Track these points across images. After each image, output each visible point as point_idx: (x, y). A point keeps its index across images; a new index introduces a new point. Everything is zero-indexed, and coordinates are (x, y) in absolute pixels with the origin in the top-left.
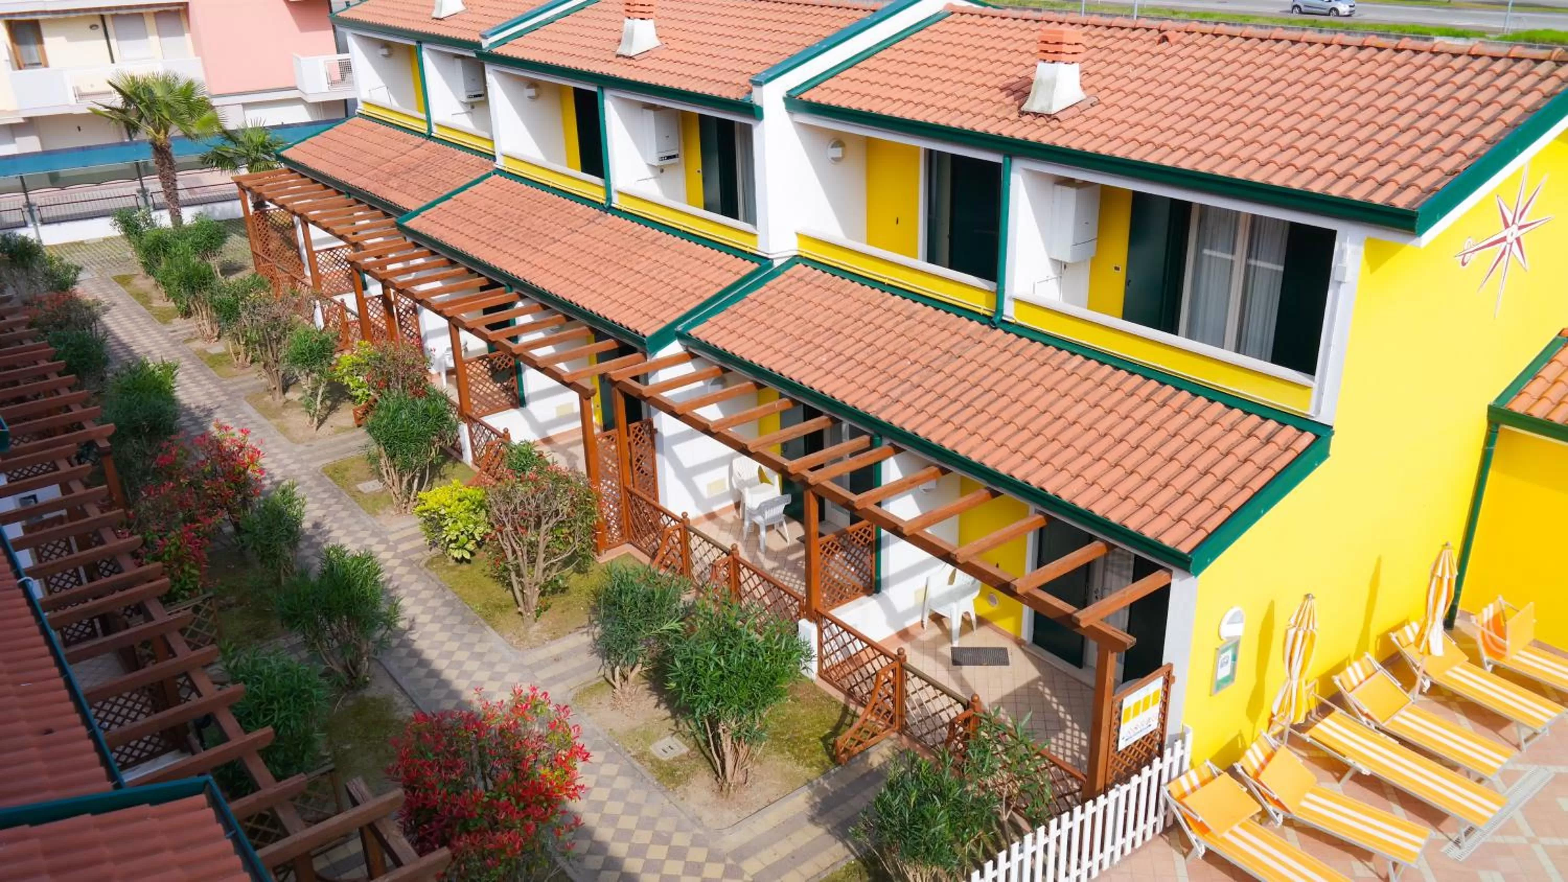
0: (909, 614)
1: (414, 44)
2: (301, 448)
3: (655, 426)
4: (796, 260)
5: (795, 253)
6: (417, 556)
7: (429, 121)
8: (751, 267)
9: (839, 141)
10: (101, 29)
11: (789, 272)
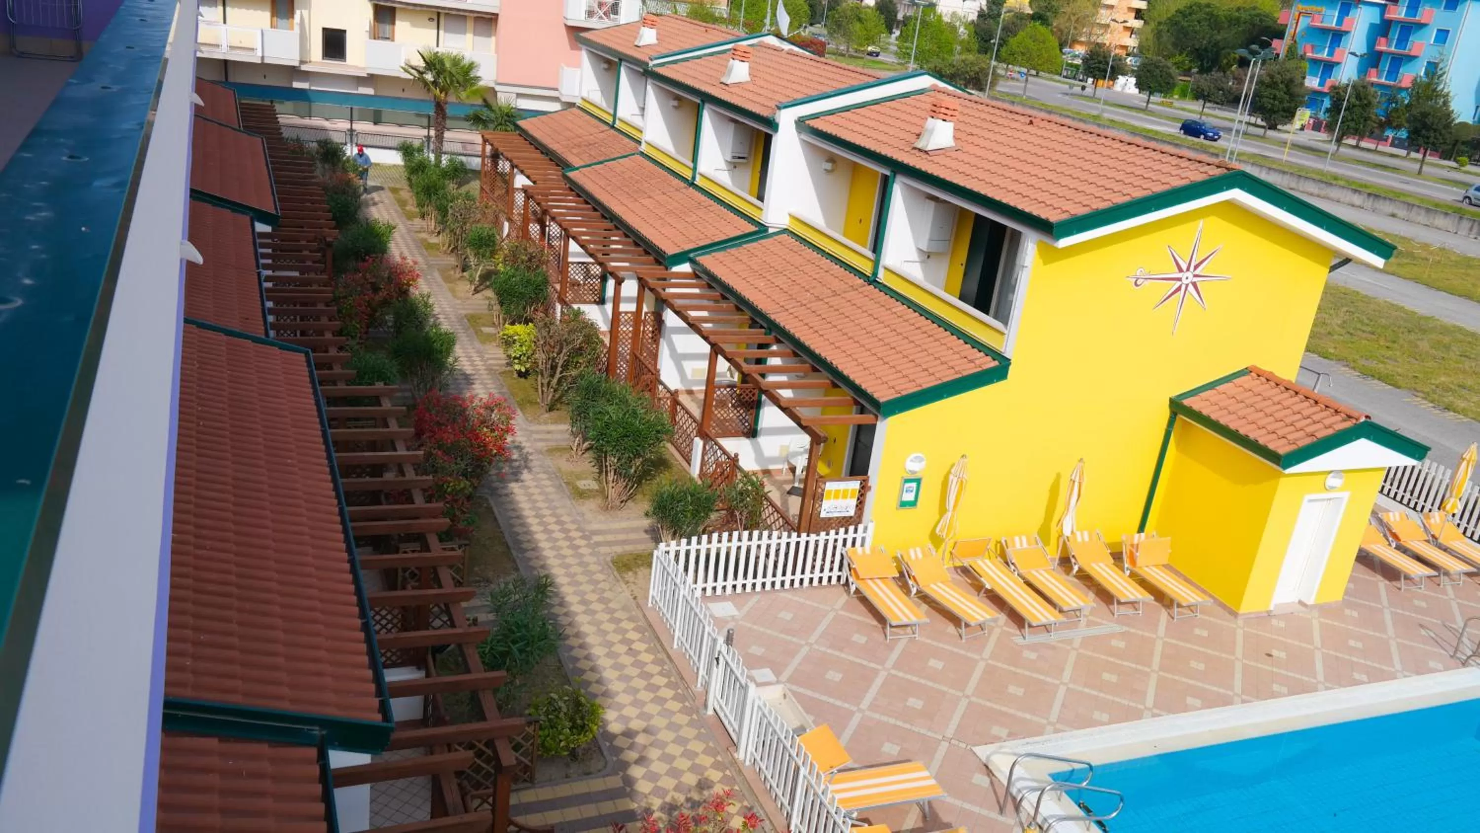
0: (774, 460)
1: (617, 60)
2: (459, 302)
3: (664, 318)
4: (785, 231)
5: (785, 227)
6: (495, 368)
7: (614, 116)
8: (753, 228)
9: (832, 159)
10: (435, 22)
11: (776, 237)
